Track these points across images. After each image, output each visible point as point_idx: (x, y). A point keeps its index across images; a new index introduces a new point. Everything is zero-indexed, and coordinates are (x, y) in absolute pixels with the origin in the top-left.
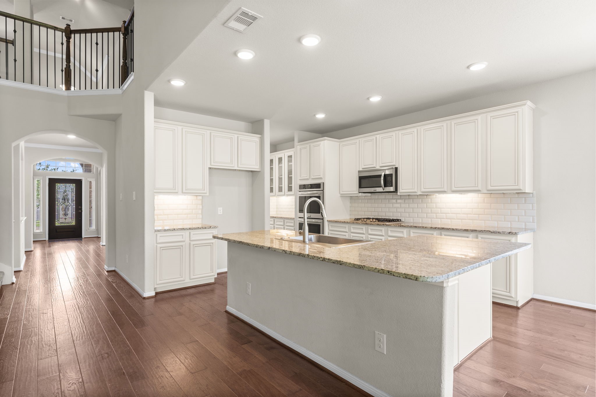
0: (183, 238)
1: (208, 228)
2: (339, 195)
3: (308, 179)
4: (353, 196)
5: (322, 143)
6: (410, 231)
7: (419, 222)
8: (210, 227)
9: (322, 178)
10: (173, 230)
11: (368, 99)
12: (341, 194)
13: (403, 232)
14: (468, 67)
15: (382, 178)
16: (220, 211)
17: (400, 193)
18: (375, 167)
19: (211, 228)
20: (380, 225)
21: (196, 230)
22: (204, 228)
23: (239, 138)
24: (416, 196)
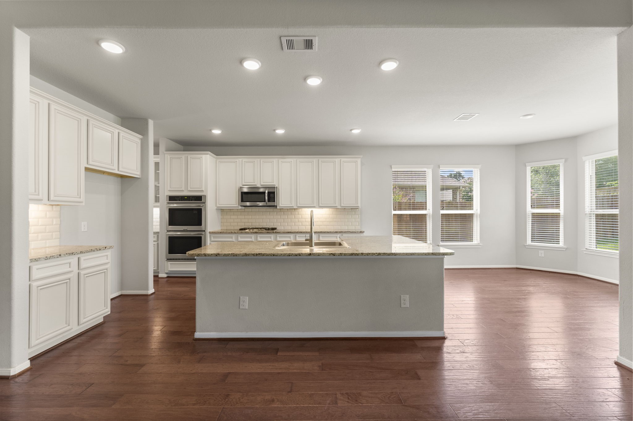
0: (70, 267)
1: (103, 249)
2: (216, 208)
3: (183, 191)
4: (224, 209)
5: (204, 156)
6: (296, 235)
7: (289, 229)
8: (105, 248)
9: (203, 191)
10: (58, 257)
11: (274, 130)
12: (218, 207)
13: (290, 237)
14: (351, 130)
15: (266, 195)
16: (84, 226)
17: (279, 207)
18: (256, 185)
19: (107, 248)
20: (270, 233)
21: (89, 253)
22: (98, 250)
23: (121, 135)
24: (287, 210)
